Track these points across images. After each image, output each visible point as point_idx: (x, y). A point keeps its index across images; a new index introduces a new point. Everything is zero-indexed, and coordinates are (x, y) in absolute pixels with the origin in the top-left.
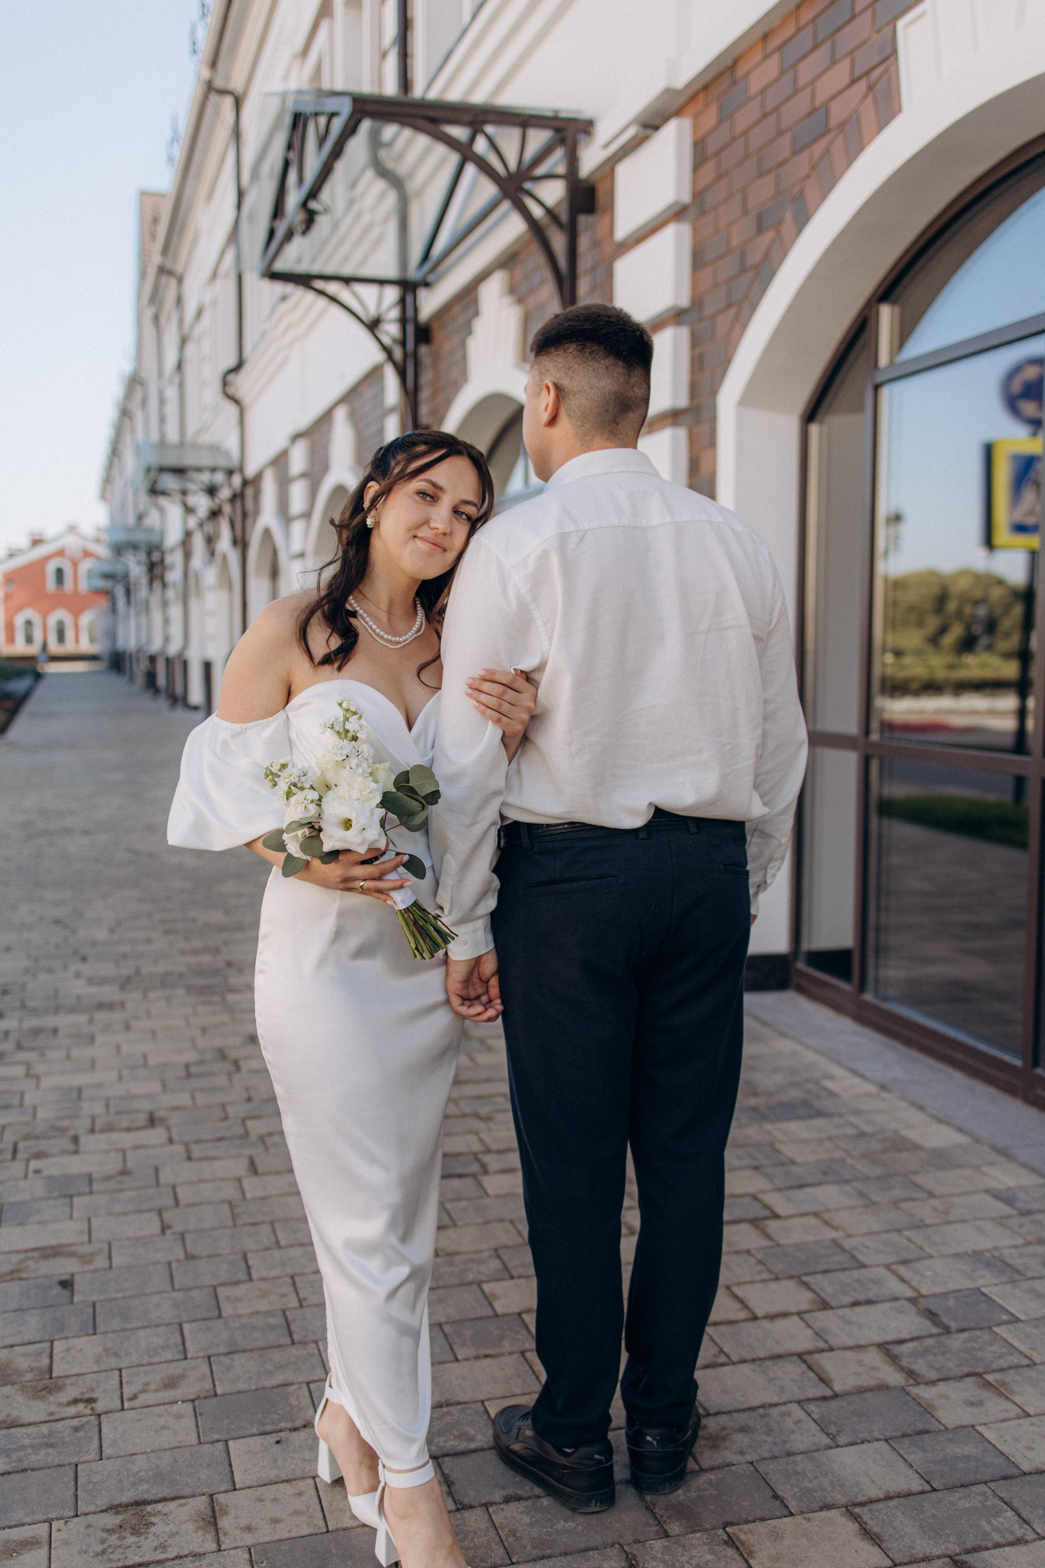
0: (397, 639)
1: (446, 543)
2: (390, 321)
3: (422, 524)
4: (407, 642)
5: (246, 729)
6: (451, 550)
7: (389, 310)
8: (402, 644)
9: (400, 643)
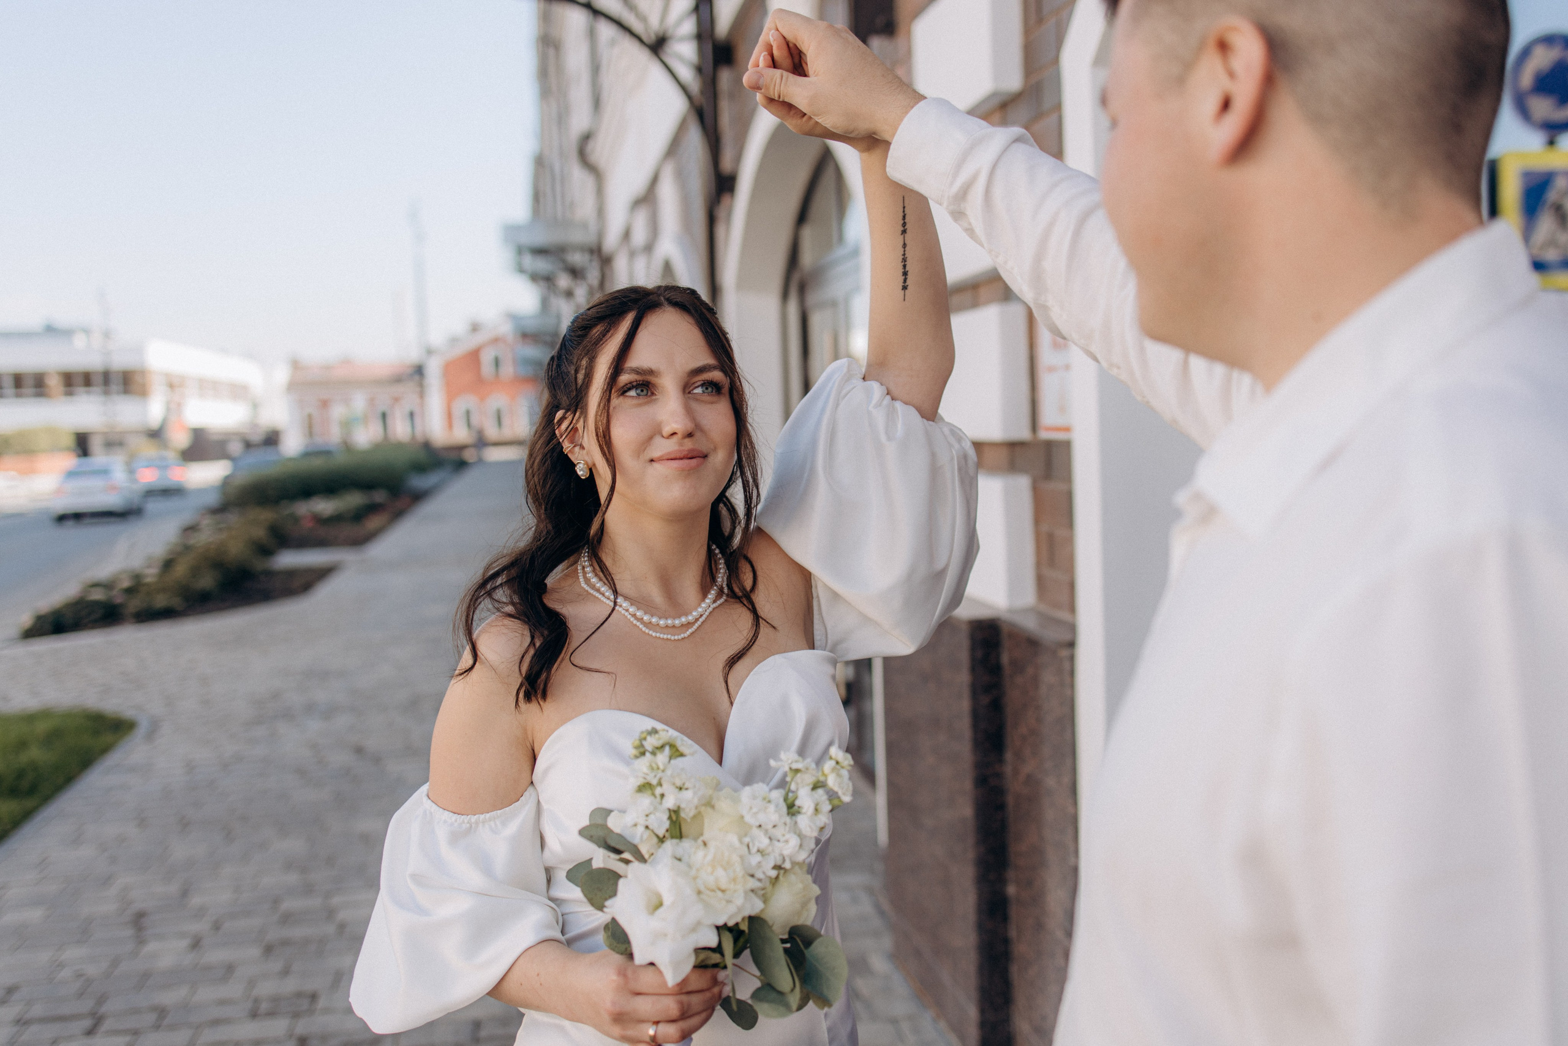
0: (683, 619)
1: (701, 445)
2: (682, 39)
3: (650, 438)
4: (703, 618)
5: (477, 823)
6: (715, 449)
7: (679, 22)
8: (696, 626)
9: (689, 624)
